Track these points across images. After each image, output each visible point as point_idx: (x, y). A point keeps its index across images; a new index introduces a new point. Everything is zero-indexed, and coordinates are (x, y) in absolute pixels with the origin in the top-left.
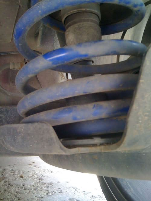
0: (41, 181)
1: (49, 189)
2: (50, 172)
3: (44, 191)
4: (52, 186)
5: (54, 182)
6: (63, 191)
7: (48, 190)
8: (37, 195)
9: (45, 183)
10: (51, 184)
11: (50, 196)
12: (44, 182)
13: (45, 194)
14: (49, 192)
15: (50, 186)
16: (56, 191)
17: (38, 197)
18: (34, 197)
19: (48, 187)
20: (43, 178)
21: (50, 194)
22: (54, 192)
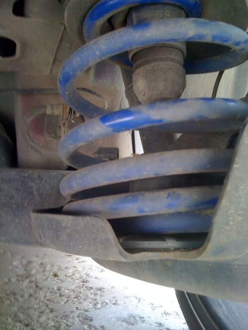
0: (86, 285)
1: (98, 297)
2: (100, 270)
3: (90, 300)
4: (102, 293)
5: (105, 286)
6: (119, 302)
7: (96, 300)
8: (79, 306)
9: (92, 288)
10: (100, 289)
11: (99, 308)
12: (91, 286)
13: (91, 306)
14: (97, 303)
15: (99, 292)
16: (108, 301)
17: (80, 310)
18: (74, 309)
19: (96, 294)
20: (88, 279)
21: (99, 306)
22: (104, 304)
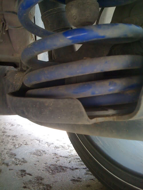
2: (11, 125)
3: (11, 143)
6: (28, 143)
9: (9, 136)
16: (22, 143)
17: (7, 149)
18: (3, 149)
21: (17, 146)
